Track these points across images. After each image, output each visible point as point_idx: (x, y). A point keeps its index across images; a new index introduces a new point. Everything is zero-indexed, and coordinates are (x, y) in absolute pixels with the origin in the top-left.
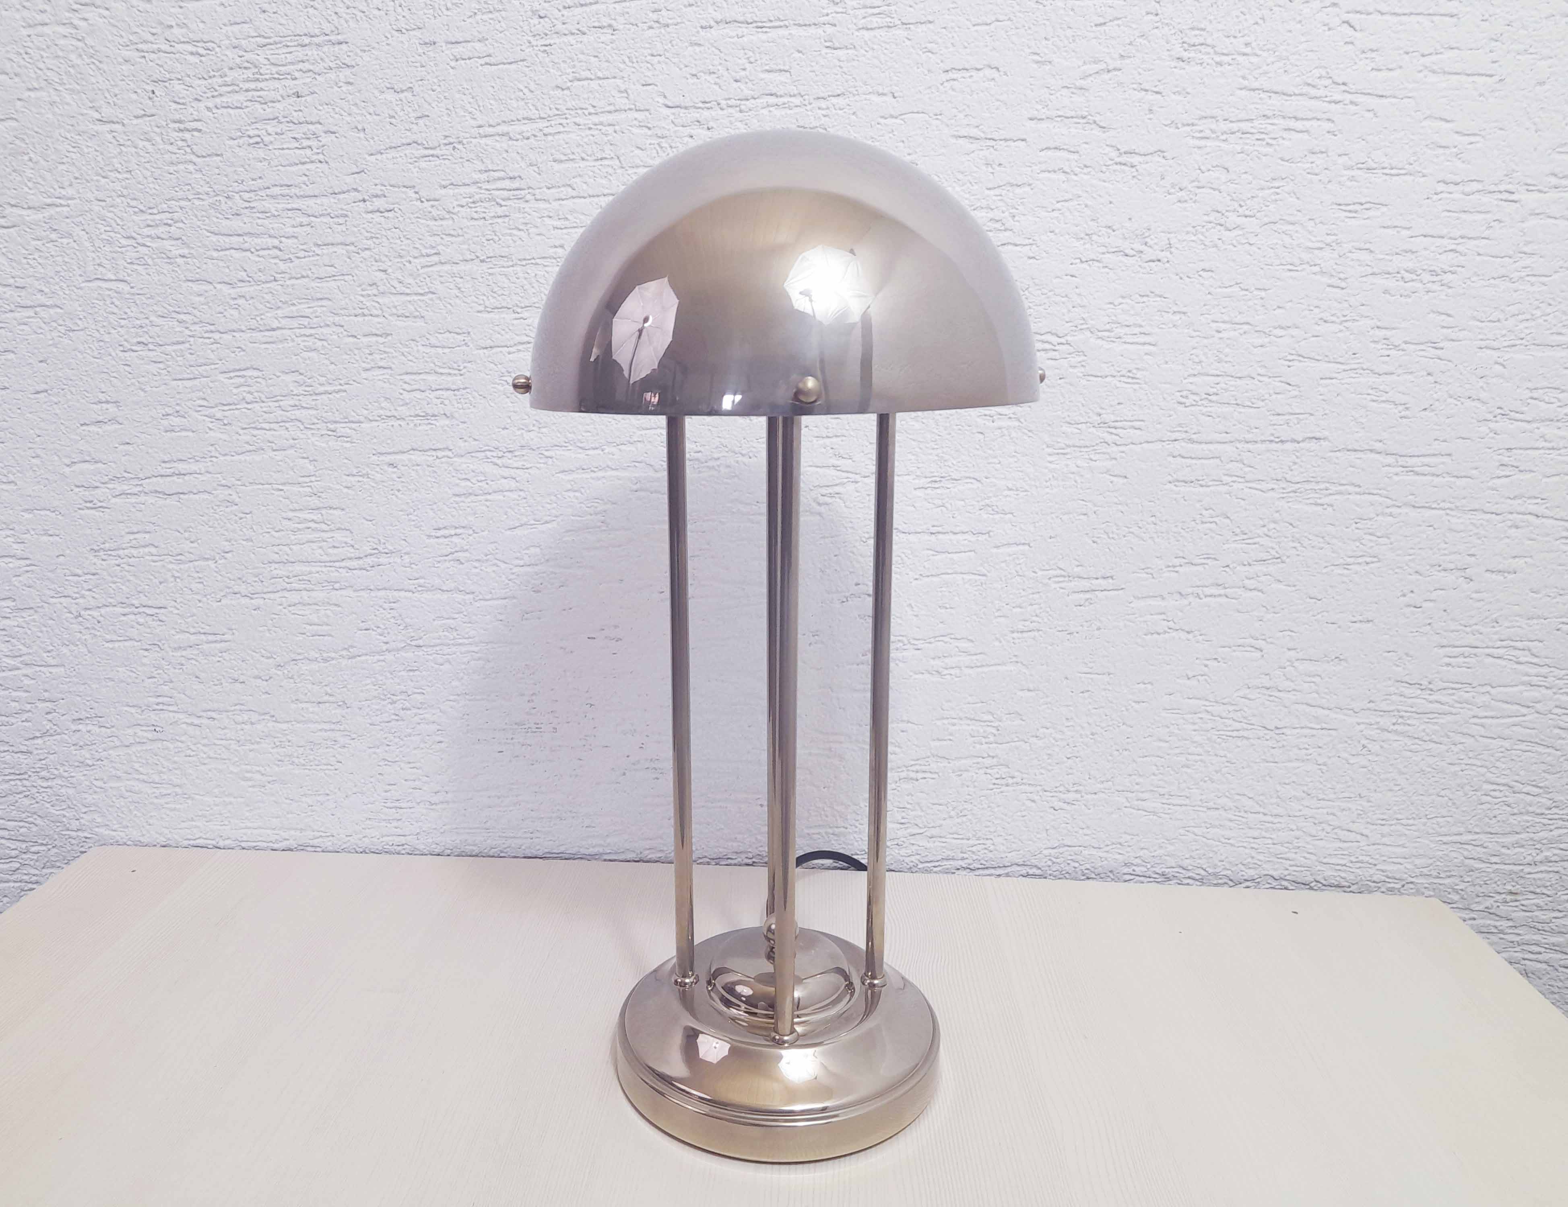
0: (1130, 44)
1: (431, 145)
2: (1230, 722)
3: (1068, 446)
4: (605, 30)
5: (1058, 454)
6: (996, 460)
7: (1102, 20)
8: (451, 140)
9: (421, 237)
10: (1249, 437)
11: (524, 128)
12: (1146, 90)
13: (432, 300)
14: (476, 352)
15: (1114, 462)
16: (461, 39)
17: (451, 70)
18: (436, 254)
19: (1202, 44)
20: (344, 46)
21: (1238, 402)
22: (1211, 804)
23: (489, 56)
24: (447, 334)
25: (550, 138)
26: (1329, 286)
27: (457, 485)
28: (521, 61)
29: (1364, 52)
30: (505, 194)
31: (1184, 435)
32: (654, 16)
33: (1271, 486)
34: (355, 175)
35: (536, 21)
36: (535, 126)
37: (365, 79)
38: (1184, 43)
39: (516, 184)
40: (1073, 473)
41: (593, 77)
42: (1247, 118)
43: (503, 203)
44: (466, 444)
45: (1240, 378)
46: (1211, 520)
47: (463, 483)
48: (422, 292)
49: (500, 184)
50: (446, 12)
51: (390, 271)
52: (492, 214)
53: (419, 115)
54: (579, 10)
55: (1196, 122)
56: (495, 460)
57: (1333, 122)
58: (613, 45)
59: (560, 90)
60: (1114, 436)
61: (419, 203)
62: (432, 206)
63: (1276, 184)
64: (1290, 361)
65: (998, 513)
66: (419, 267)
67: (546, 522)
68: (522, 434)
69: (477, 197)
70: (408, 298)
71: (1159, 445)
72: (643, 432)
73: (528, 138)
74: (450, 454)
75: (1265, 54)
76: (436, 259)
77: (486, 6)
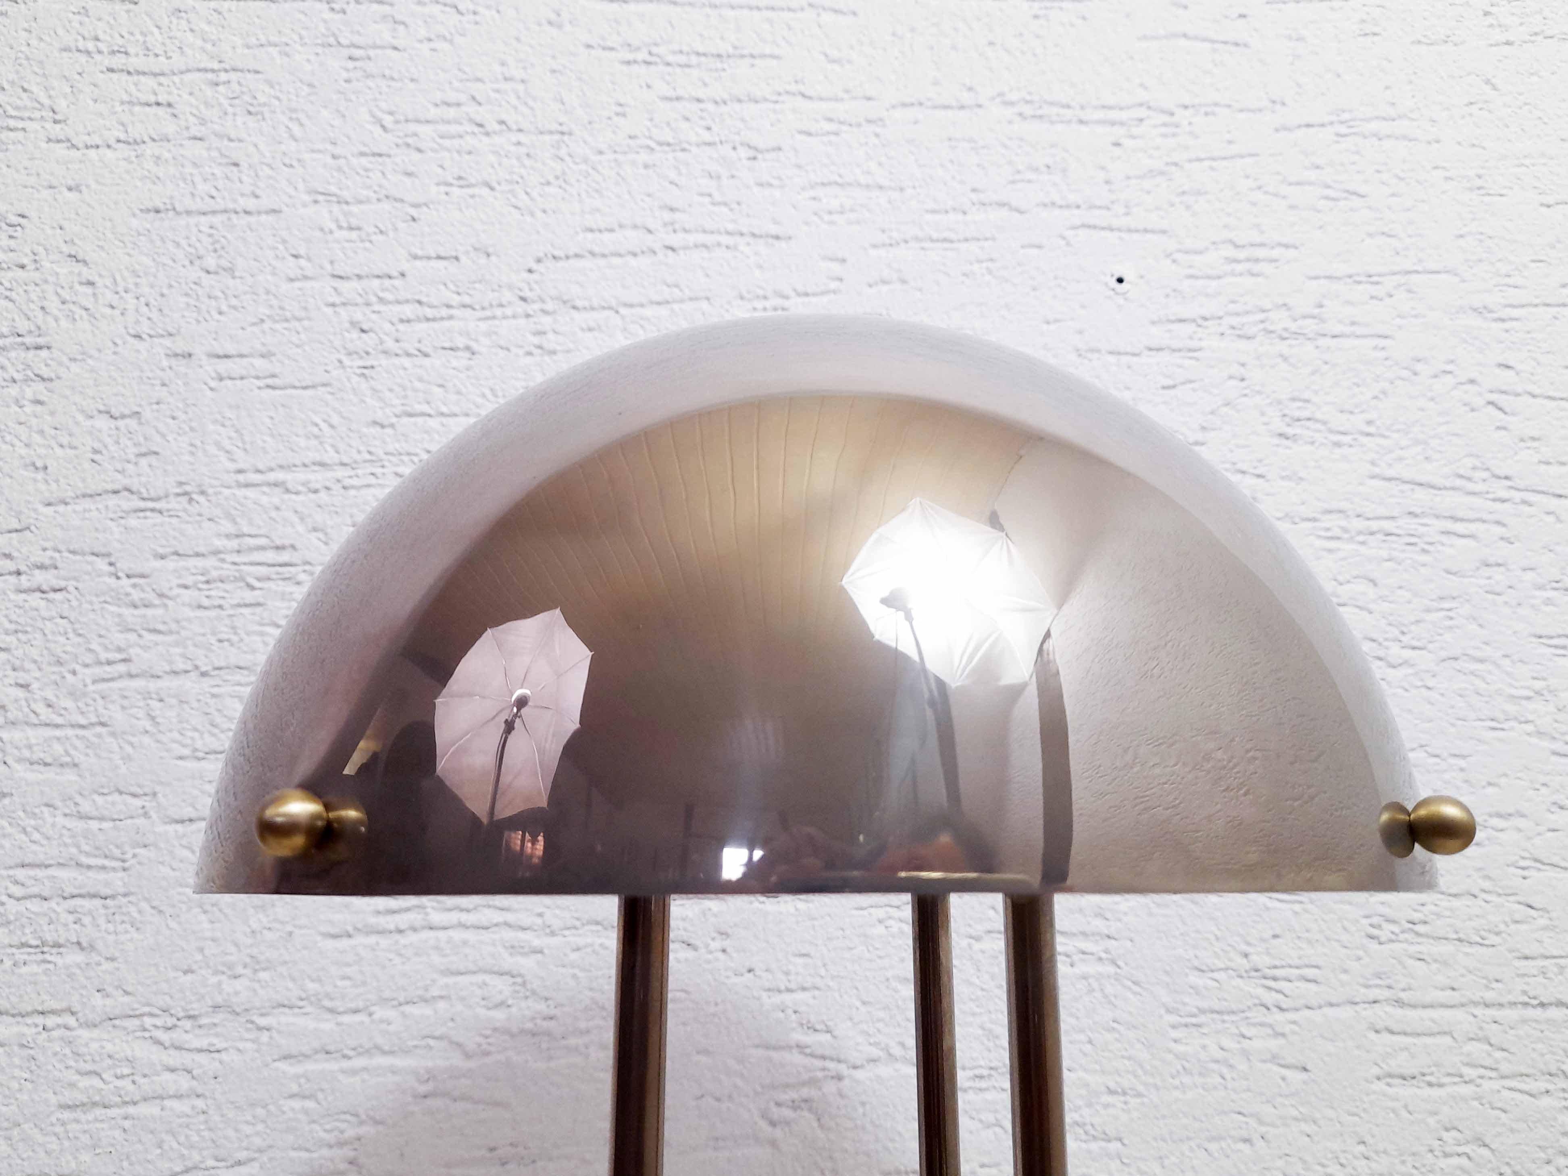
0: (1212, 413)
1: (153, 494)
3: (1202, 1011)
4: (460, 353)
5: (1186, 1025)
6: (1082, 1037)
7: (1170, 382)
8: (188, 488)
9: (103, 633)
10: (1489, 996)
11: (312, 477)
12: (1243, 472)
13: (99, 736)
14: (160, 828)
15: (1281, 1041)
16: (234, 352)
17: (209, 393)
18: (124, 660)
19: (1309, 419)
20: (44, 353)
21: (1462, 936)
23: (273, 376)
24: (116, 797)
25: (352, 492)
26: (1555, 753)
27: (72, 1085)
28: (324, 385)
29: (1522, 440)
30: (263, 571)
31: (1387, 993)
32: (536, 340)
33: (1543, 1085)
34: (14, 535)
35: (355, 334)
36: (329, 474)
37: (66, 397)
38: (1285, 415)
39: (285, 557)
40: (1217, 1061)
41: (432, 412)
42: (1388, 514)
43: (257, 584)
44: (108, 1001)
45: (1455, 895)
46: (1461, 1149)
47: (85, 1082)
48: (83, 721)
49: (257, 557)
50: (217, 316)
51: (35, 686)
52: (235, 602)
53: (144, 450)
54: (424, 326)
55: (1319, 516)
56: (160, 1035)
57: (1504, 525)
58: (470, 373)
59: (378, 429)
60: (1274, 994)
61: (112, 581)
62: (134, 586)
63: (1447, 605)
64: (1523, 868)
65: (1095, 1138)
66: (89, 681)
67: (239, 1163)
68: (220, 983)
69: (215, 574)
70: (58, 733)
71: (1346, 1012)
72: (451, 980)
73: (316, 491)
74: (71, 1021)
75: (1395, 436)
76: (122, 668)
77: (280, 312)
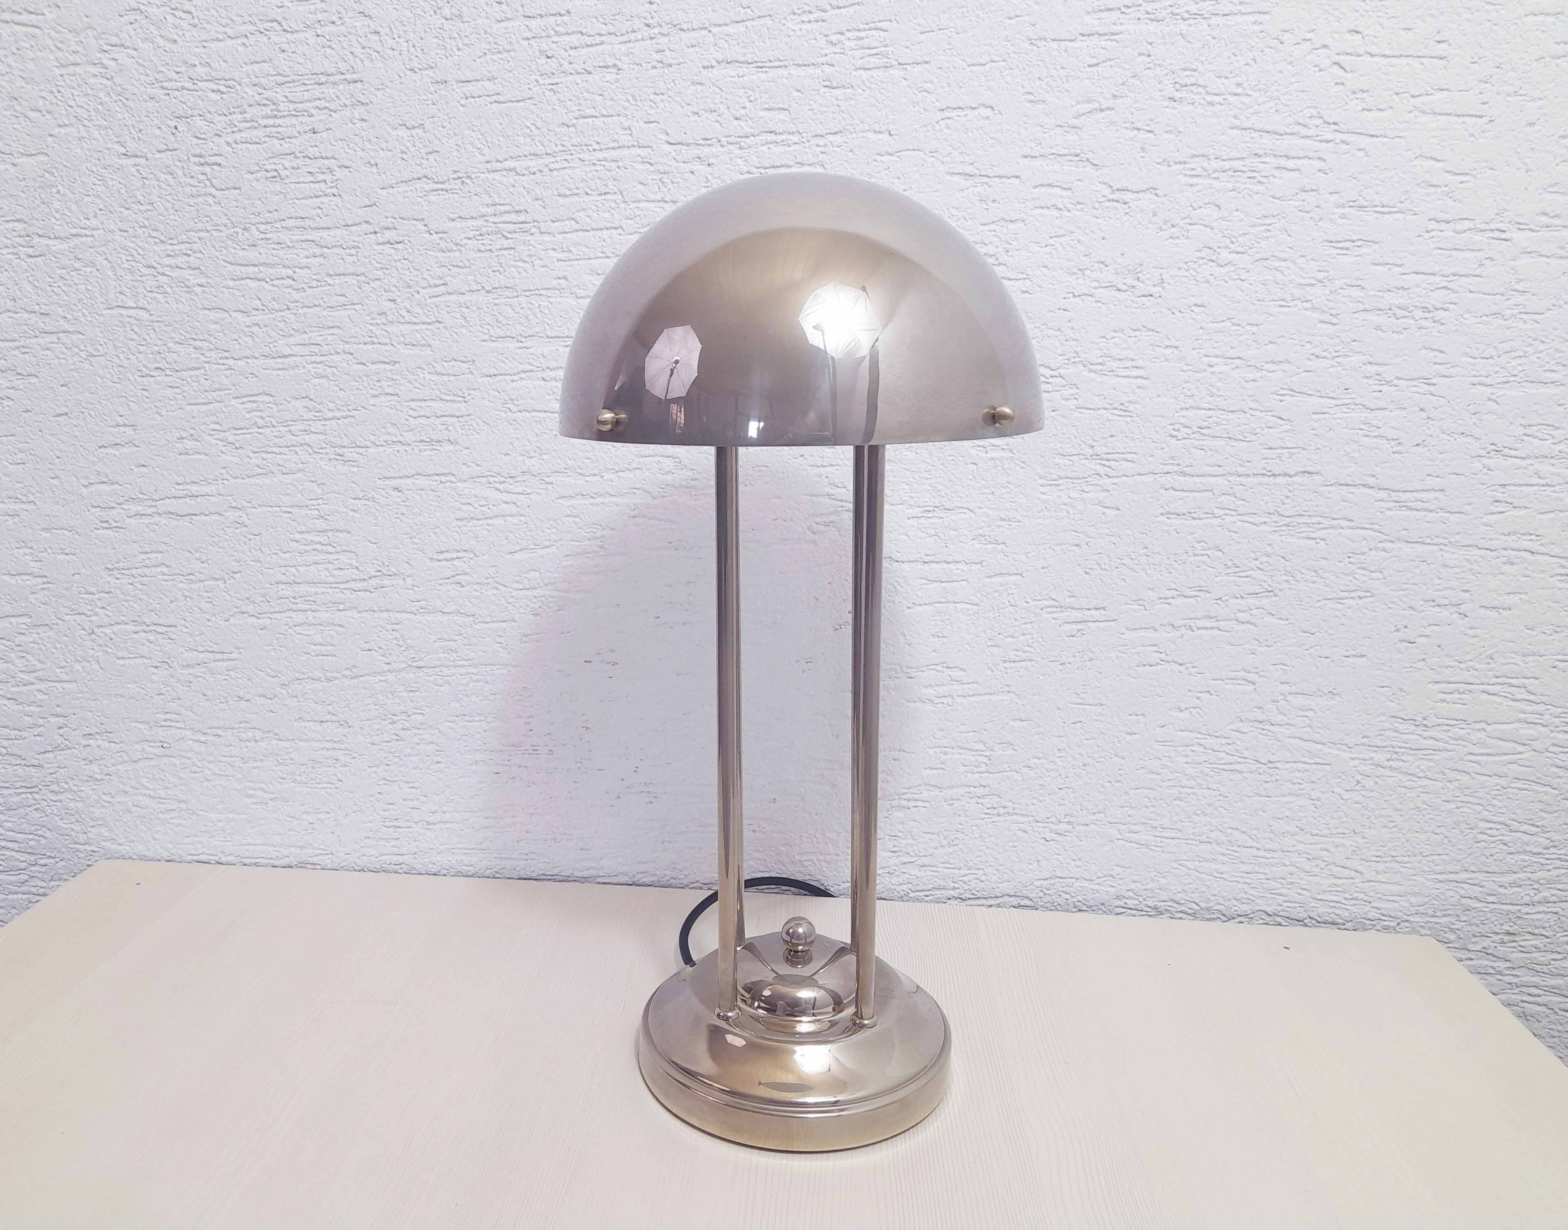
0: (1123, 84)
1: (441, 180)
2: (1223, 755)
3: (1060, 478)
4: (610, 70)
5: (1050, 485)
6: (988, 491)
7: (1094, 61)
8: (460, 175)
9: (429, 268)
10: (1241, 470)
11: (531, 164)
12: (1138, 129)
13: (439, 329)
14: (480, 380)
15: (1107, 494)
16: (472, 78)
17: (461, 108)
18: (443, 284)
19: (1193, 85)
20: (359, 85)
21: (1231, 435)
22: (1204, 838)
23: (499, 94)
24: (453, 363)
25: (556, 173)
26: (1321, 322)
27: (459, 509)
28: (529, 99)
29: (1354, 92)
30: (511, 227)
31: (1176, 468)
32: (658, 57)
33: (1262, 520)
34: (367, 208)
35: (543, 60)
36: (540, 161)
37: (378, 116)
38: (1176, 83)
39: (522, 218)
40: (1065, 504)
41: (598, 115)
42: (1238, 156)
43: (509, 236)
44: (470, 469)
45: (1232, 412)
46: (1204, 552)
47: (465, 508)
48: (428, 321)
49: (506, 218)
50: (457, 52)
51: (399, 300)
52: (498, 247)
53: (430, 150)
54: (586, 50)
55: (1188, 160)
56: (497, 485)
57: (1324, 160)
58: (618, 84)
59: (565, 127)
60: (1106, 469)
61: (428, 235)
62: (440, 239)
63: (1267, 221)
64: (1282, 395)
65: (990, 543)
66: (427, 298)
67: (546, 547)
68: (524, 460)
69: (484, 230)
70: (416, 327)
71: (1150, 478)
72: (642, 460)
73: (534, 173)
74: (453, 479)
75: (1256, 94)
76: (443, 289)
77: (495, 46)
